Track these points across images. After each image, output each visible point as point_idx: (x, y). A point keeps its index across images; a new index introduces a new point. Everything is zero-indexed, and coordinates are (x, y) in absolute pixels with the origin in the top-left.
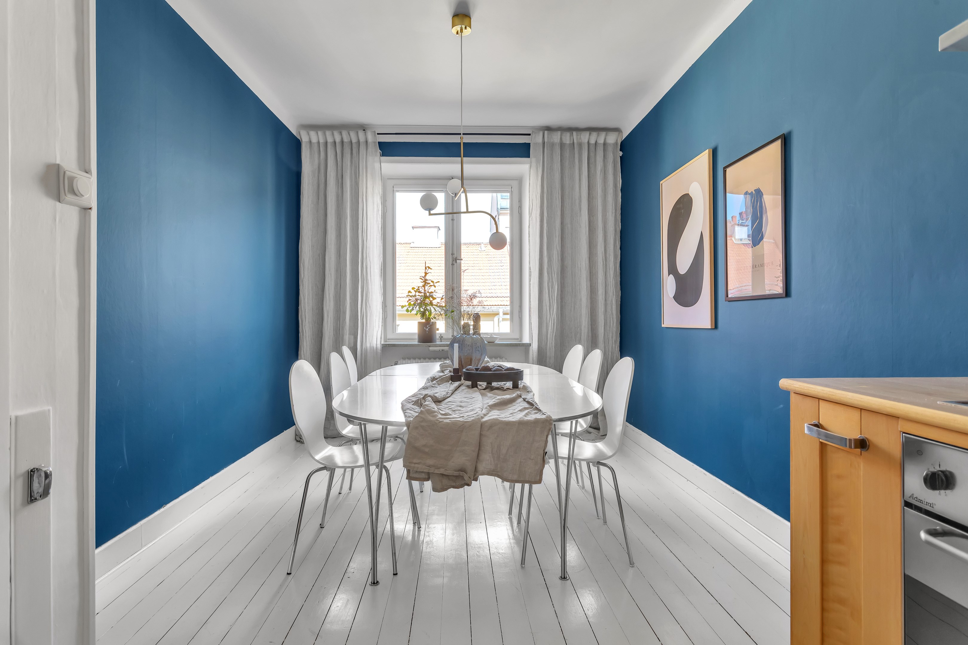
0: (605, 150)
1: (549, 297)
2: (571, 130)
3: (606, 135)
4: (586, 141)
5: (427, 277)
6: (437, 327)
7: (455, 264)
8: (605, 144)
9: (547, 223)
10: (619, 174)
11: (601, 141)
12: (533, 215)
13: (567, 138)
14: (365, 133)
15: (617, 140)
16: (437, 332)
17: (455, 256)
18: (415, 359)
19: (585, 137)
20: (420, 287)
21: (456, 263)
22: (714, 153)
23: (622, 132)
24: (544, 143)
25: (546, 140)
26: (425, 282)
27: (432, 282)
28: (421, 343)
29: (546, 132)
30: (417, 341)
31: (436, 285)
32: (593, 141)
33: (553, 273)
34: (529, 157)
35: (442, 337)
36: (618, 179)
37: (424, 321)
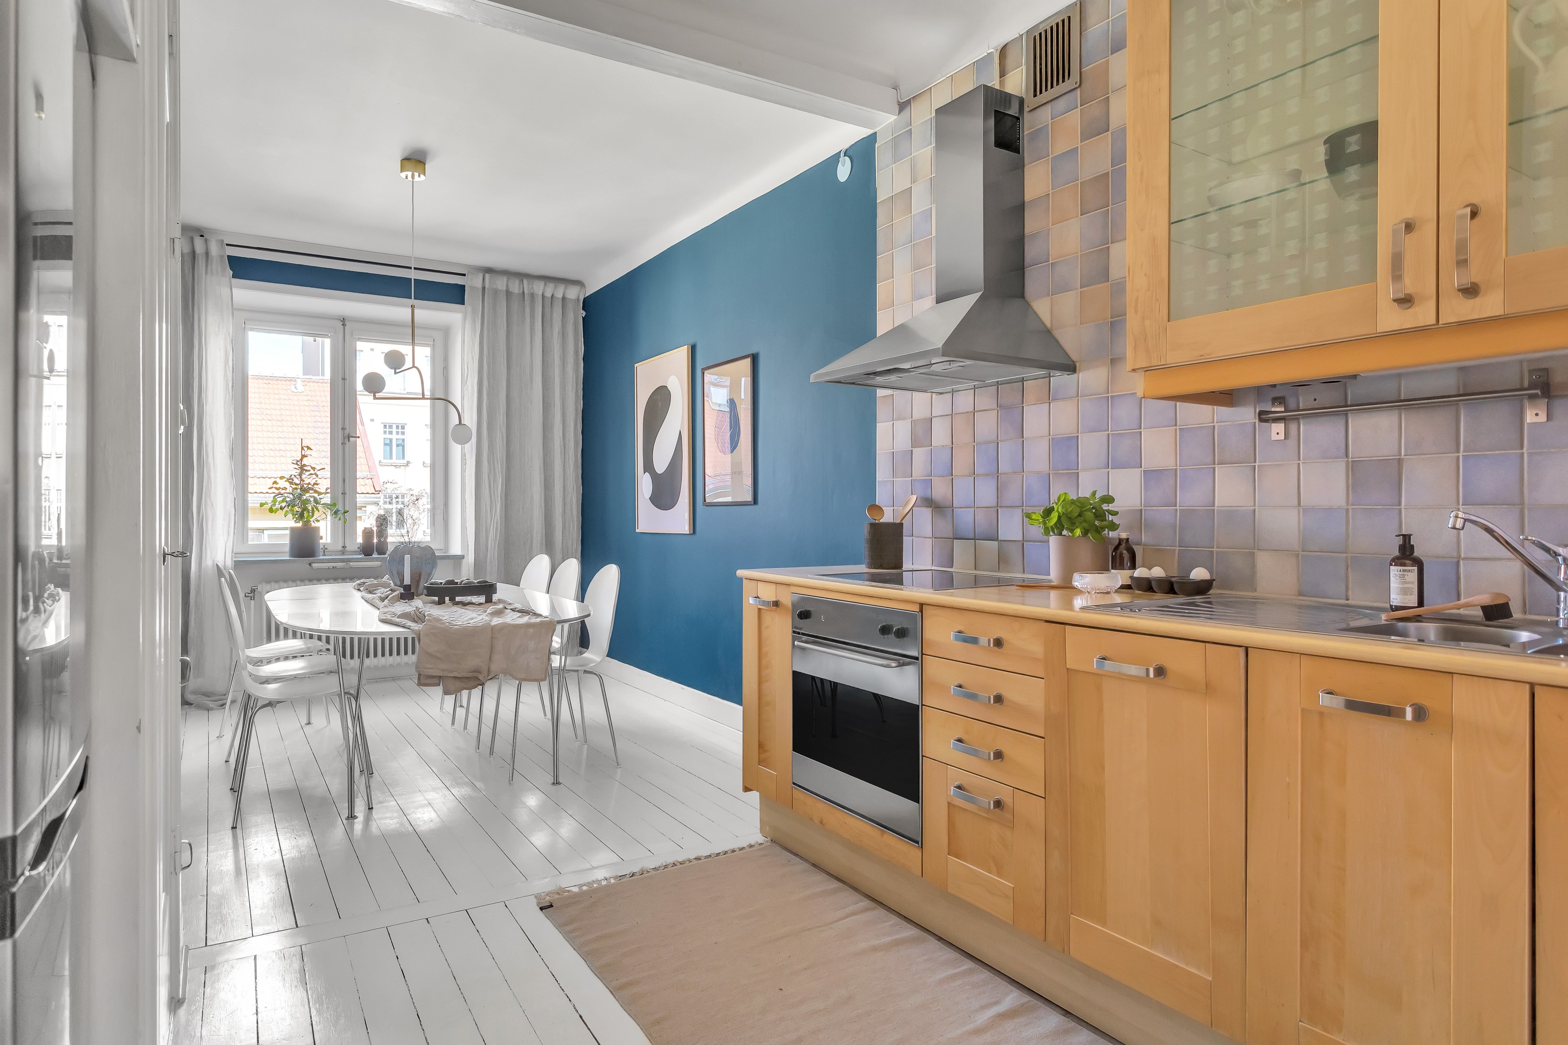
0: (564, 307)
1: (490, 493)
2: (521, 276)
3: (566, 288)
4: (541, 293)
5: (305, 461)
6: (321, 535)
7: (347, 443)
8: (564, 298)
9: (488, 395)
10: (581, 338)
11: (559, 295)
12: (469, 383)
13: (515, 287)
14: (206, 240)
15: (579, 297)
16: (321, 541)
17: (347, 432)
18: (285, 581)
19: (539, 287)
20: (293, 477)
21: (349, 441)
22: (693, 349)
23: (585, 287)
24: (484, 288)
25: (487, 286)
26: (302, 468)
27: (314, 469)
28: (297, 558)
29: (487, 276)
30: (288, 554)
31: (318, 473)
32: (548, 294)
33: (496, 461)
34: (463, 303)
35: (327, 549)
36: (580, 345)
37: (300, 525)
